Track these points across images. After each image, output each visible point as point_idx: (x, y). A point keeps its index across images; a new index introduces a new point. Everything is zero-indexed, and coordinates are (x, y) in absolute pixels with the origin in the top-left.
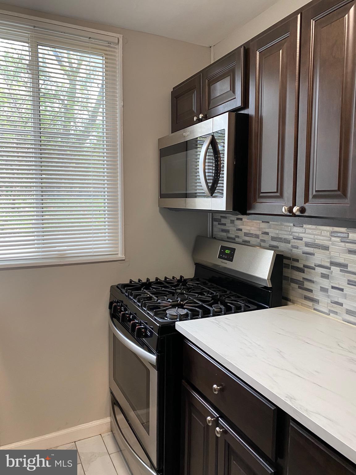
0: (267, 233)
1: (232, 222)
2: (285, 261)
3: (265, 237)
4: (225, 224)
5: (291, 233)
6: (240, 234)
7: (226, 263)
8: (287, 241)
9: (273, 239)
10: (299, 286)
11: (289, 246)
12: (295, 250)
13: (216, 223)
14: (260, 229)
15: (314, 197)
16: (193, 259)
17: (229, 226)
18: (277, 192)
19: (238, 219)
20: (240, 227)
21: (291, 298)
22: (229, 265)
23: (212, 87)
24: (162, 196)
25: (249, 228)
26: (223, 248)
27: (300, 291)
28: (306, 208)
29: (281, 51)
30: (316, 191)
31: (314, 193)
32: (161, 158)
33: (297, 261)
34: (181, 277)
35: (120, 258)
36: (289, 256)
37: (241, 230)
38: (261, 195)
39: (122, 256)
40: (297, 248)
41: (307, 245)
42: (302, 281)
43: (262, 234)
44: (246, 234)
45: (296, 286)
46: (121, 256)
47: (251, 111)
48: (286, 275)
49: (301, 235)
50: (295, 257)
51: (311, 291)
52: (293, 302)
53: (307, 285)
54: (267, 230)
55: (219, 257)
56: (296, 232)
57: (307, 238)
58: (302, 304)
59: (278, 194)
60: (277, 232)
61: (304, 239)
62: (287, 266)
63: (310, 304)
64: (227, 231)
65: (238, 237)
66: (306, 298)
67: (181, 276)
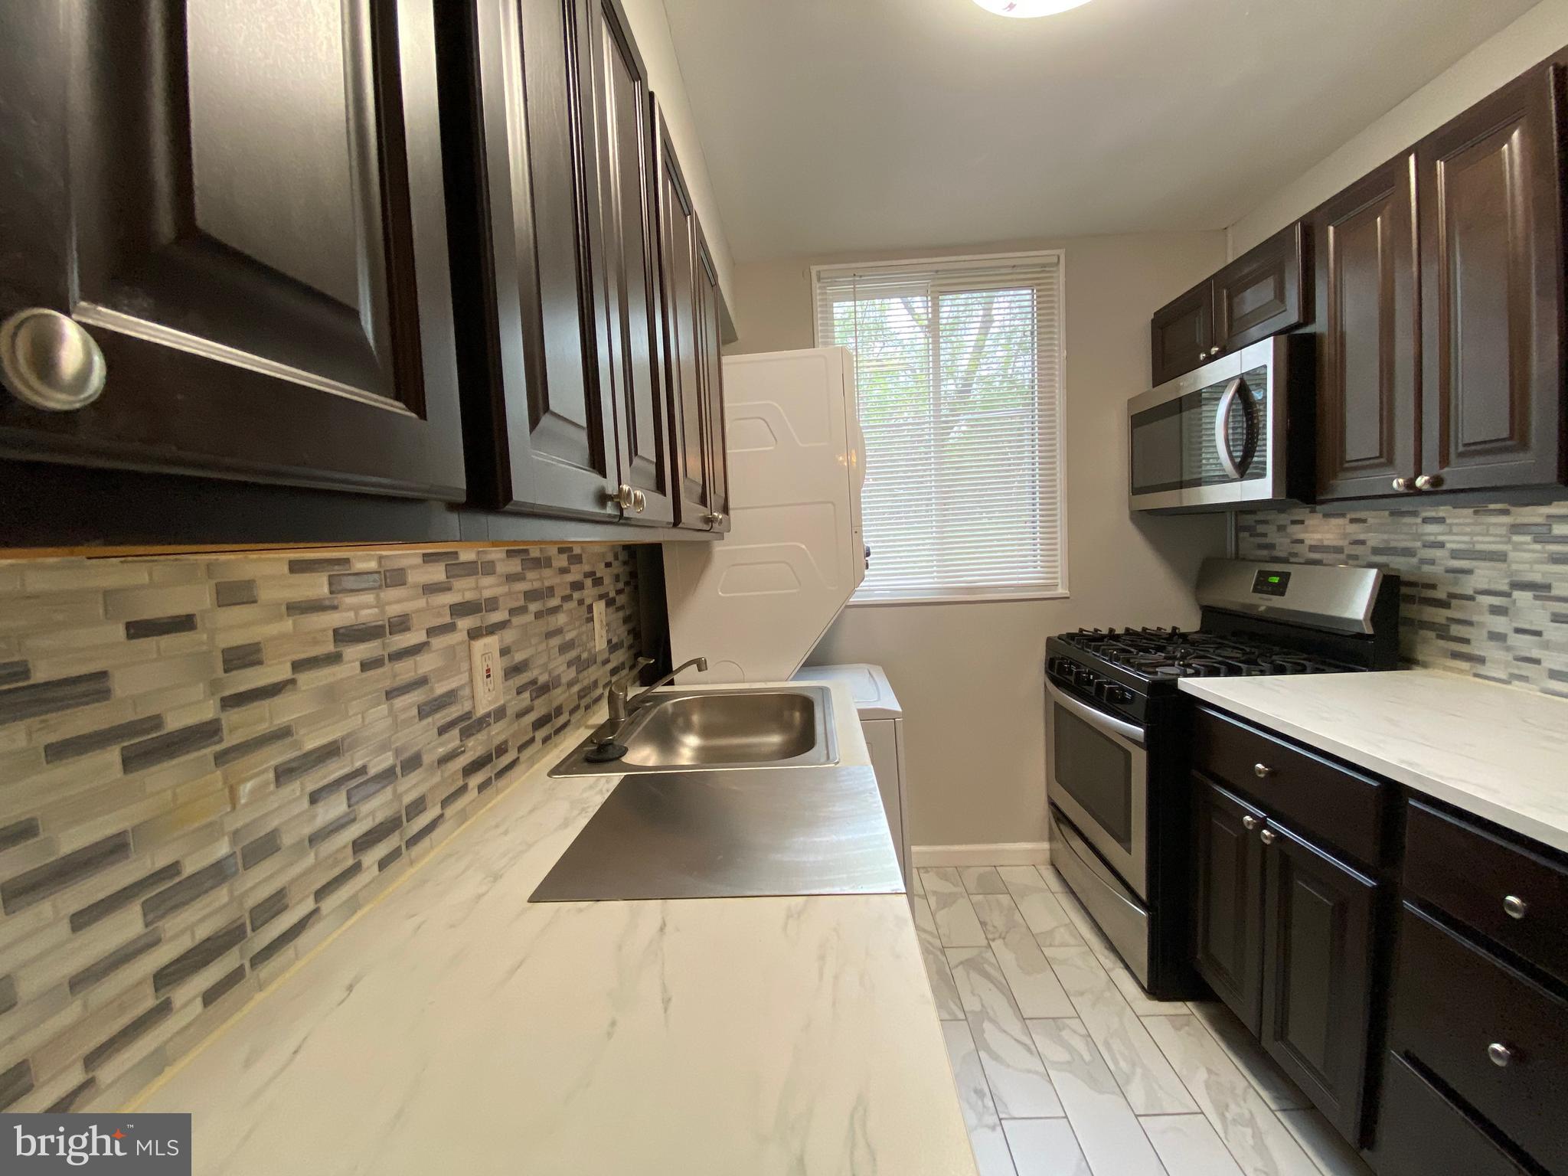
0: (1363, 542)
1: (1281, 528)
2: (1404, 590)
3: (1358, 550)
4: (1265, 535)
5: (1418, 536)
6: (1298, 548)
7: (1270, 600)
8: (1408, 552)
9: (1376, 551)
10: (1437, 635)
11: (1414, 561)
12: (1426, 568)
13: (1244, 535)
14: (1345, 536)
15: (1461, 455)
16: (1197, 600)
17: (1274, 537)
18: (1381, 456)
19: (1294, 522)
20: (1301, 536)
21: (1420, 657)
22: (1276, 602)
23: (1236, 300)
24: (1136, 490)
25: (1318, 536)
26: (1264, 575)
27: (1441, 643)
28: (1445, 476)
29: (1379, 219)
30: (1465, 445)
31: (1461, 449)
32: (1135, 430)
33: (1433, 587)
34: (1174, 629)
35: (1062, 594)
36: (1412, 579)
37: (1302, 541)
38: (1347, 465)
39: (1064, 592)
40: (1432, 562)
41: (1455, 554)
42: (1445, 625)
43: (1350, 544)
44: (1313, 548)
45: (1431, 634)
46: (1061, 591)
47: (1320, 325)
48: (1409, 616)
49: (1441, 538)
50: (1426, 581)
51: (1467, 641)
52: (1425, 665)
53: (1456, 630)
54: (1362, 537)
55: (1255, 590)
56: (1430, 534)
57: (1454, 542)
58: (1446, 668)
59: (1382, 460)
60: (1386, 537)
61: (1448, 546)
62: (1411, 599)
63: (1465, 665)
64: (1271, 546)
65: (1296, 555)
66: (1456, 655)
67: (1173, 627)
